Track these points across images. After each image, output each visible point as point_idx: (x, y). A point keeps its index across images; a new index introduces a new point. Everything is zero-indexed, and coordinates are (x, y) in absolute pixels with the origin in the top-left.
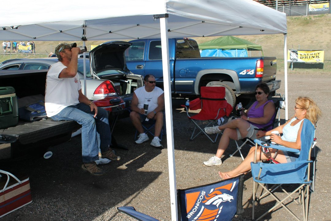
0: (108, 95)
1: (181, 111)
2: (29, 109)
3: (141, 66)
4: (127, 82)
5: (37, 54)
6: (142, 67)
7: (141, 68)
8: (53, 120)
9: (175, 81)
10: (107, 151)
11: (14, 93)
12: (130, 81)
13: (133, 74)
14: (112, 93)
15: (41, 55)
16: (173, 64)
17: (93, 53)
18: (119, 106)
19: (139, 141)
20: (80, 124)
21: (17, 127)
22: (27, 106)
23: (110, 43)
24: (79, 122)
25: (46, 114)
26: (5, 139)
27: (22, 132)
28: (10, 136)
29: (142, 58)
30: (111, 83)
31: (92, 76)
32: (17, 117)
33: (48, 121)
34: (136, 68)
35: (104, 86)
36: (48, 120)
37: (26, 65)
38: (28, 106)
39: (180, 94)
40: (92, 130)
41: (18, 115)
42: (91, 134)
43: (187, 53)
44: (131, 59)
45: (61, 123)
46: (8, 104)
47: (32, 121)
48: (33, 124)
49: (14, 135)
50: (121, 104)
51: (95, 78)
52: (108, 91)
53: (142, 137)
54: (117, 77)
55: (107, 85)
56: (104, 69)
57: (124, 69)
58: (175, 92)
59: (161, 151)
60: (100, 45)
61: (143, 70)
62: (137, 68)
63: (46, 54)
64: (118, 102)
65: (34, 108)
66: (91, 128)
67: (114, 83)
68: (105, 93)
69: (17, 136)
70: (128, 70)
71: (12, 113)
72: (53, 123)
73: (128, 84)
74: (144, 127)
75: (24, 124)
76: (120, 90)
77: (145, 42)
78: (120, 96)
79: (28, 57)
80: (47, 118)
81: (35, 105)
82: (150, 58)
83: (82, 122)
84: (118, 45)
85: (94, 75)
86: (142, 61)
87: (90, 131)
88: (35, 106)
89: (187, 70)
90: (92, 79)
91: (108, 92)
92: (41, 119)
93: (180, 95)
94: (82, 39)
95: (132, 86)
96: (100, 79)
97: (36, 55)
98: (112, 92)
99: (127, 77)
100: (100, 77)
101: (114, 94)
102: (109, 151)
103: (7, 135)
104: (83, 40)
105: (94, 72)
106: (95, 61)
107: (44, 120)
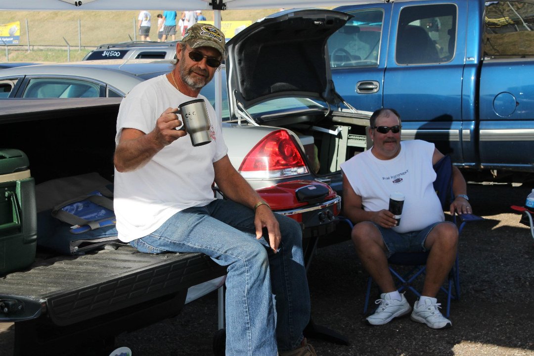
0: (282, 174)
1: (497, 222)
2: (64, 218)
3: (371, 84)
4: (335, 133)
5: (35, 48)
6: (376, 88)
7: (372, 89)
8: (138, 252)
9: (481, 131)
10: (299, 348)
11: (26, 169)
12: (344, 130)
13: (353, 111)
14: (295, 169)
15: (48, 50)
16: (473, 78)
17: (237, 47)
18: (324, 208)
19: (378, 318)
20: (221, 263)
21: (32, 271)
22: (56, 208)
23: (287, 15)
24: (217, 258)
25: (116, 234)
26: (6, 309)
27: (53, 289)
28: (20, 301)
29: (374, 61)
30: (292, 137)
31: (234, 117)
32: (34, 240)
33: (122, 255)
34: (357, 90)
35: (271, 147)
36: (121, 250)
37: (32, 82)
38: (60, 210)
39: (495, 171)
40: (259, 281)
41: (35, 237)
42: (257, 296)
43: (506, 40)
44: (337, 63)
45: (163, 260)
46: (9, 204)
47: (75, 256)
48: (81, 264)
49: (32, 298)
50: (327, 203)
51: (242, 122)
52: (283, 162)
53: (387, 304)
54: (304, 118)
55: (281, 144)
56: (266, 94)
57: (326, 94)
58: (478, 165)
59: (453, 349)
60: (259, 21)
61: (379, 96)
62: (360, 89)
63: (64, 48)
64: (319, 197)
65: (78, 213)
66: (256, 276)
67: (299, 138)
68: (275, 166)
69: (42, 301)
70: (339, 97)
71: (19, 229)
72: (140, 262)
73: (337, 139)
74: (393, 272)
75: (53, 263)
76: (313, 158)
77: (383, 11)
78: (317, 177)
79: (10, 56)
80: (118, 244)
81: (80, 205)
82: (399, 59)
83: (226, 259)
84: (311, 21)
85: (239, 114)
86: (373, 69)
87: (251, 287)
88: (80, 209)
89: (517, 96)
90: (232, 126)
91: (283, 165)
92: (101, 248)
93: (495, 173)
94: (210, 4)
95: (349, 145)
96: (257, 125)
97: (33, 50)
98: (294, 166)
99: (335, 119)
100: (257, 118)
101: (301, 170)
102: (302, 350)
103: (12, 298)
104: (214, 8)
105: (239, 104)
106: (242, 70)
107: (111, 253)
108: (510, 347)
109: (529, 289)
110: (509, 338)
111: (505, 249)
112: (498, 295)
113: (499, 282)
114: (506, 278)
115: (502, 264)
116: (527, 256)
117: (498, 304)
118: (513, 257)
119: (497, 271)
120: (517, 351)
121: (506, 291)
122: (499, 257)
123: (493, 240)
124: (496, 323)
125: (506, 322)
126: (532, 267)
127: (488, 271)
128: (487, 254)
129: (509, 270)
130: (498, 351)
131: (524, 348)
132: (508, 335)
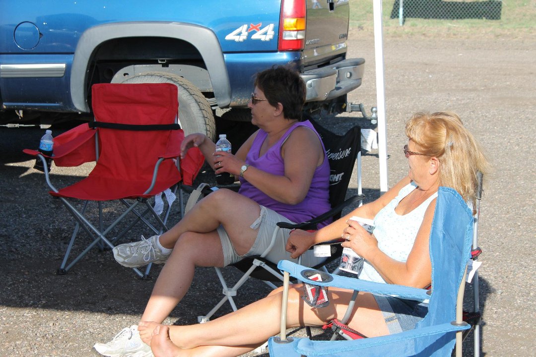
1: (26, 169)
39: (21, 112)
89: (41, 26)
108: (21, 307)
109: (50, 242)
110: (21, 297)
111: (30, 199)
112: (14, 250)
113: (18, 236)
114: (26, 231)
115: (25, 216)
116: (53, 206)
117: (14, 260)
118: (37, 208)
119: (17, 223)
120: (28, 311)
121: (24, 246)
122: (22, 208)
123: (18, 189)
124: (8, 282)
125: (19, 280)
126: (57, 218)
127: (8, 224)
128: (8, 206)
129: (31, 222)
130: (6, 312)
131: (35, 308)
132: (20, 294)
